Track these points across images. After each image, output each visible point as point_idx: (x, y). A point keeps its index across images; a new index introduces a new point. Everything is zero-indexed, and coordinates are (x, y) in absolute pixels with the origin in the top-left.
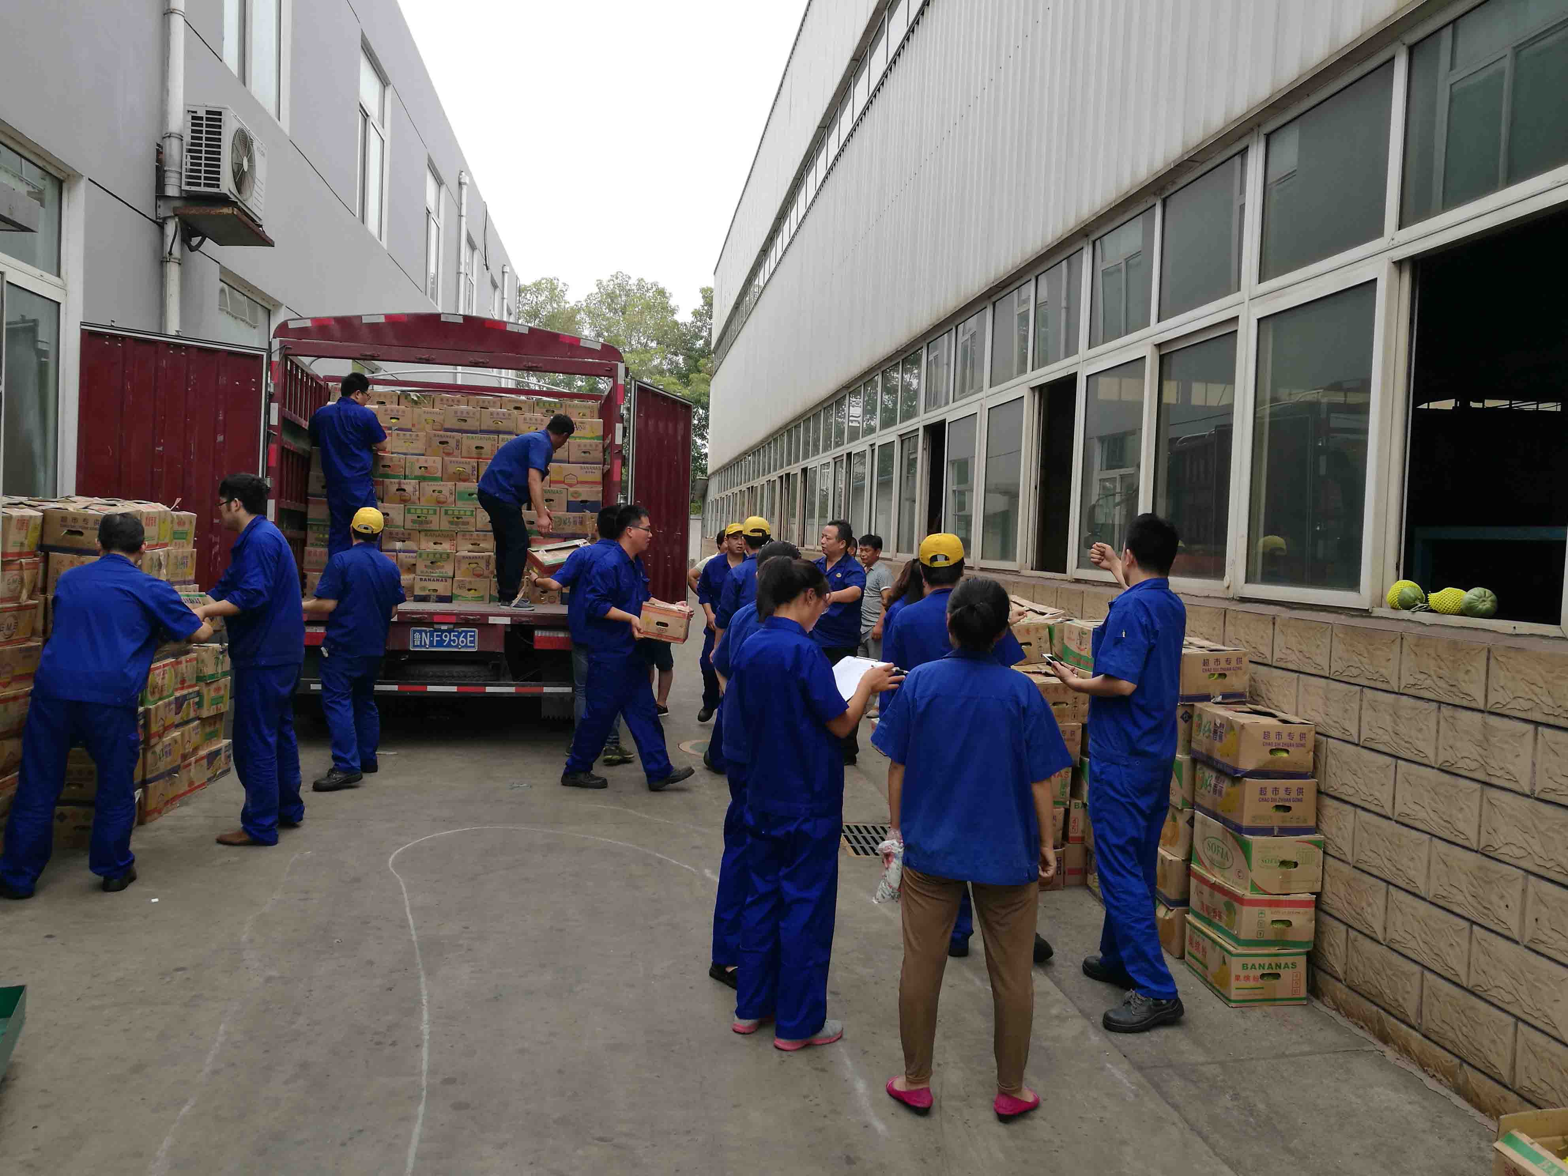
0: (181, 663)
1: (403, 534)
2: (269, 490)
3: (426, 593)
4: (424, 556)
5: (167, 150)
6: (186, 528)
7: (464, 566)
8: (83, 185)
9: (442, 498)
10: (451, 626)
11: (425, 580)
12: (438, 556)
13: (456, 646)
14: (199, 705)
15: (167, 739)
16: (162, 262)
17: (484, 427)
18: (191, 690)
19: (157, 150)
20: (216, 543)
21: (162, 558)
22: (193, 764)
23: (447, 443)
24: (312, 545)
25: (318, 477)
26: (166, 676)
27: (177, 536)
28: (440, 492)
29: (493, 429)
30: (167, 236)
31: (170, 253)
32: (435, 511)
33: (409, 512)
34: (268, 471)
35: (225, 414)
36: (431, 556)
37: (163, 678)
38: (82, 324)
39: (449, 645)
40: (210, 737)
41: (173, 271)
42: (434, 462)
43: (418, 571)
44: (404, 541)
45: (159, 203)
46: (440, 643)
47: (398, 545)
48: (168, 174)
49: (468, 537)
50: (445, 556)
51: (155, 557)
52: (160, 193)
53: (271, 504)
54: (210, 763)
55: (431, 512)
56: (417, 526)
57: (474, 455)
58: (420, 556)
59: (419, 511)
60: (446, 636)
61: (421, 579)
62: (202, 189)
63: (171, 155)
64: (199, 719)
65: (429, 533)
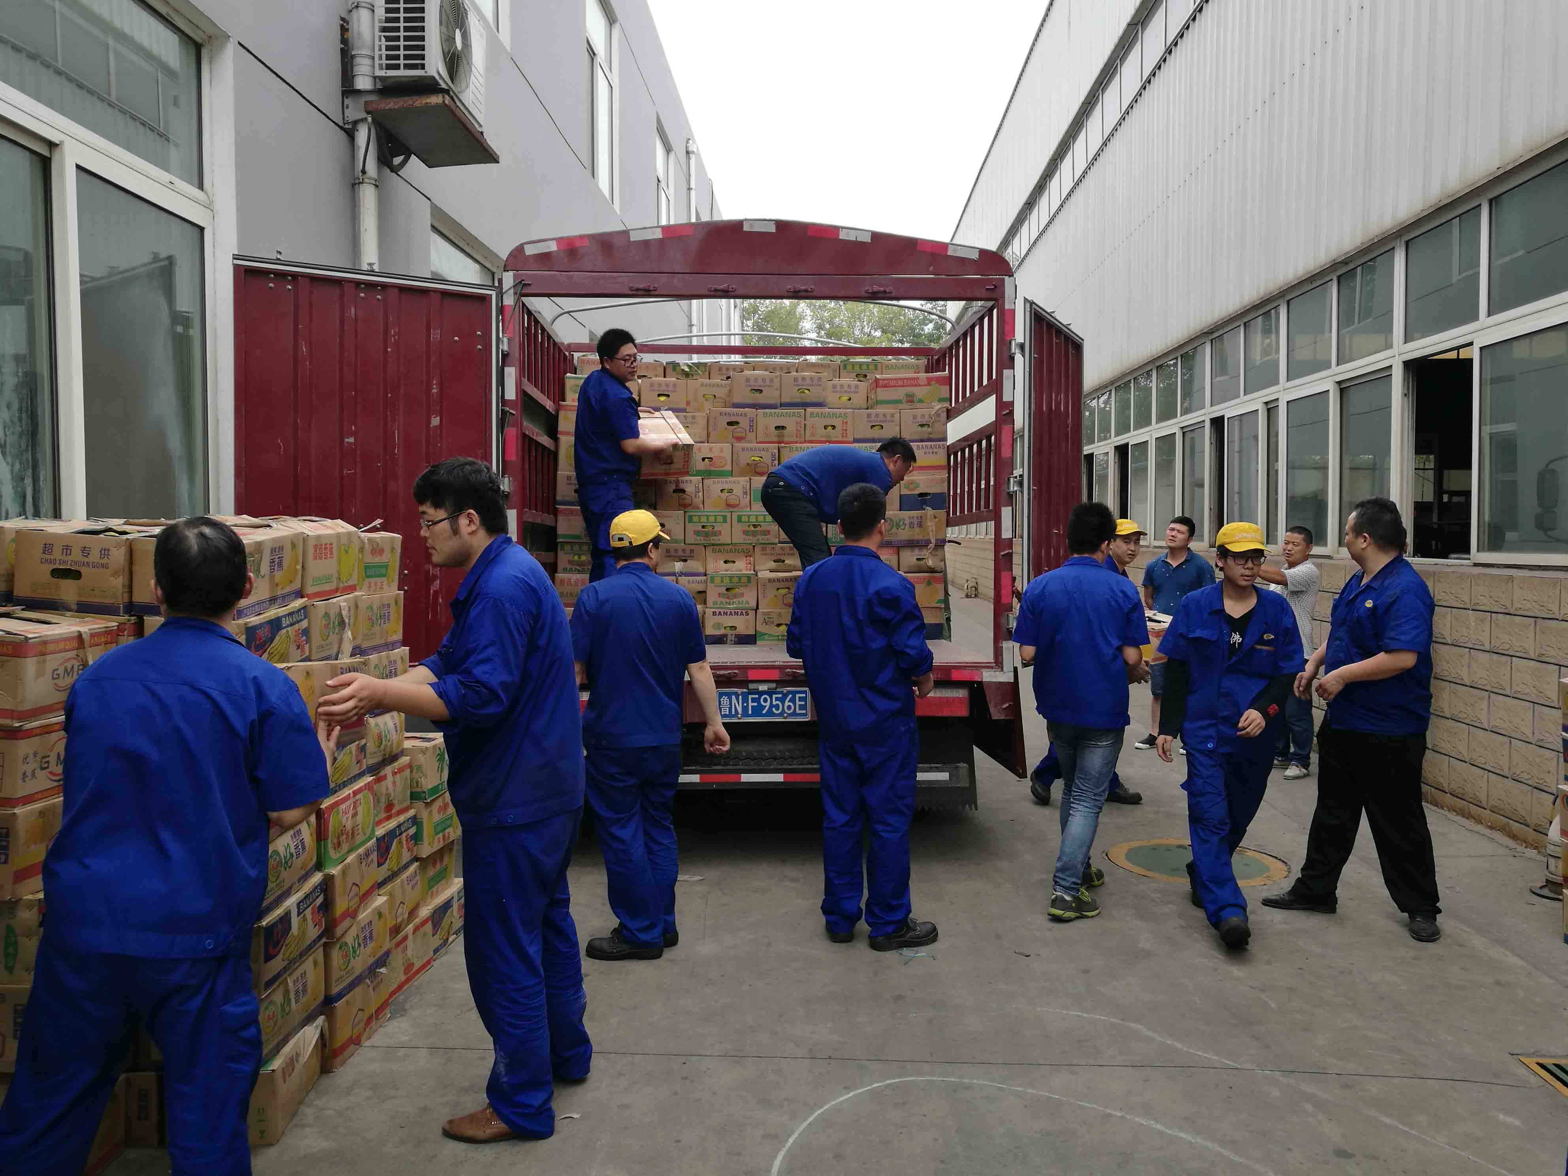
0: (384, 777)
1: (684, 550)
2: (506, 496)
3: (722, 632)
4: (718, 580)
5: (354, 26)
6: (386, 558)
7: (771, 592)
8: (230, 51)
9: (733, 500)
10: (774, 685)
11: (720, 613)
12: (736, 580)
13: (781, 715)
14: (417, 838)
15: (364, 915)
16: (354, 185)
17: (786, 399)
18: (402, 818)
19: (342, 26)
20: (435, 577)
21: (344, 613)
22: (411, 937)
23: (737, 423)
24: (565, 570)
25: (569, 478)
26: (360, 809)
27: (370, 572)
28: (730, 491)
29: (798, 400)
30: (359, 148)
31: (364, 172)
32: (725, 517)
33: (691, 521)
34: (506, 468)
35: (441, 385)
36: (727, 581)
37: (355, 815)
38: (236, 257)
39: (770, 713)
40: (434, 882)
41: (368, 196)
42: (721, 450)
43: (710, 602)
44: (685, 561)
45: (346, 101)
46: (757, 711)
47: (678, 566)
48: (358, 60)
49: (768, 551)
50: (744, 580)
51: (333, 613)
52: (348, 90)
53: (512, 516)
54: (436, 926)
55: (720, 519)
56: (700, 540)
57: (776, 439)
58: (712, 581)
59: (704, 519)
60: (765, 700)
61: (714, 613)
62: (402, 72)
63: (359, 34)
64: (416, 859)
65: (718, 548)
